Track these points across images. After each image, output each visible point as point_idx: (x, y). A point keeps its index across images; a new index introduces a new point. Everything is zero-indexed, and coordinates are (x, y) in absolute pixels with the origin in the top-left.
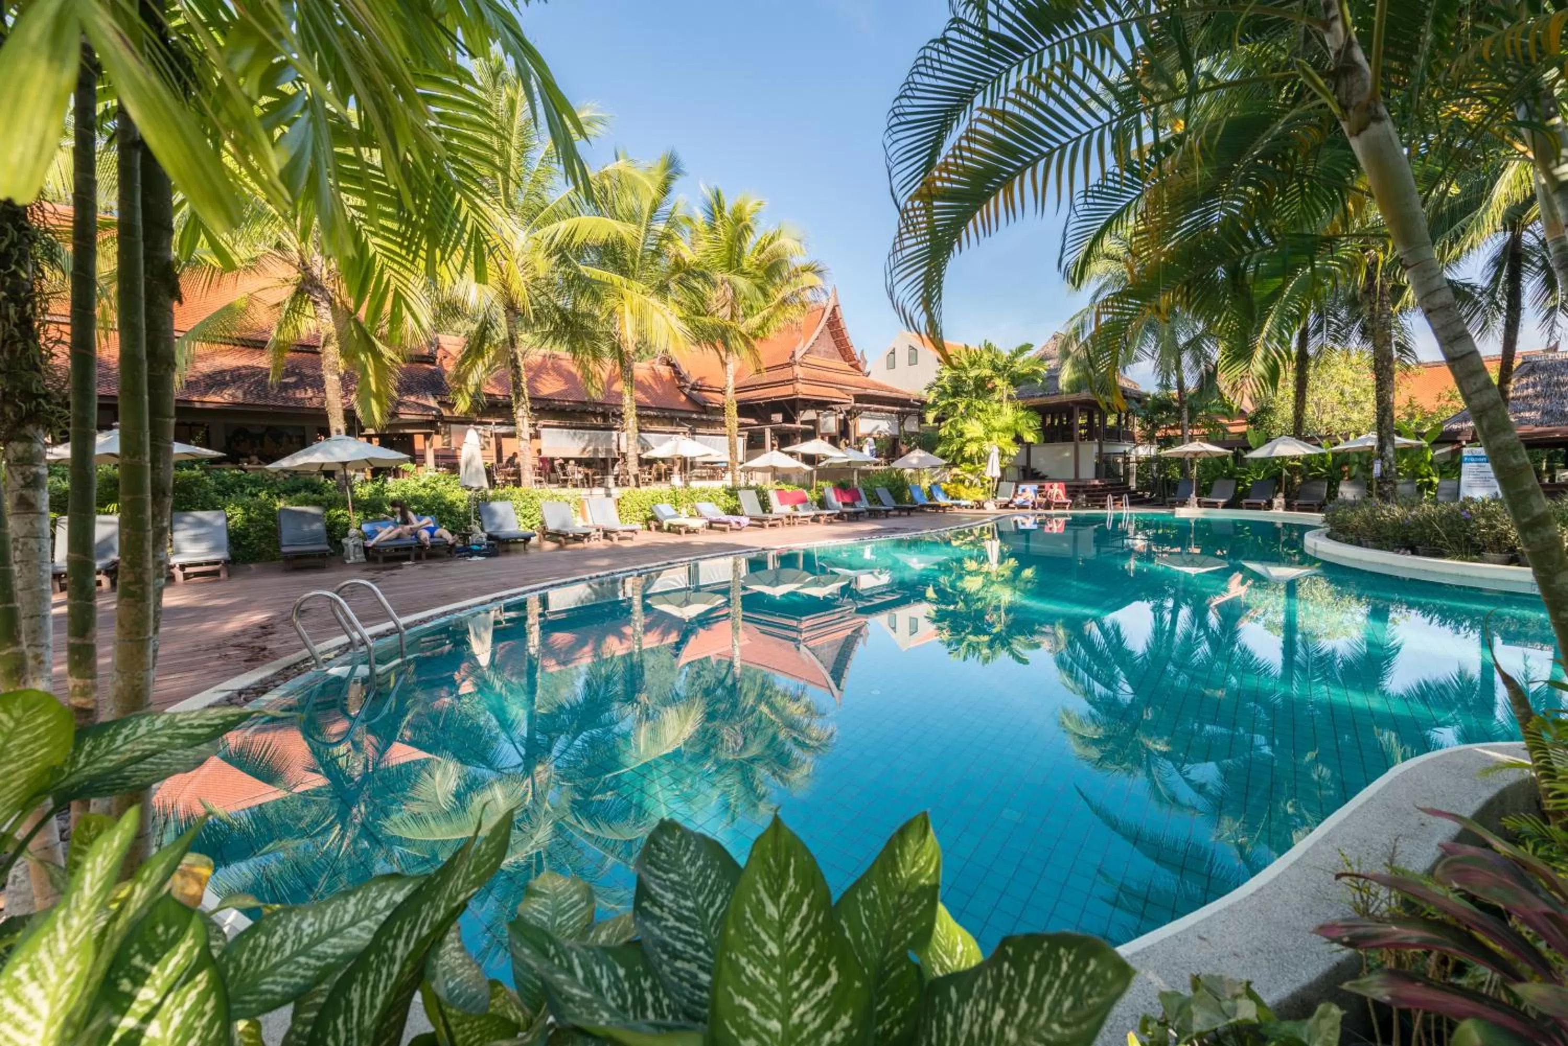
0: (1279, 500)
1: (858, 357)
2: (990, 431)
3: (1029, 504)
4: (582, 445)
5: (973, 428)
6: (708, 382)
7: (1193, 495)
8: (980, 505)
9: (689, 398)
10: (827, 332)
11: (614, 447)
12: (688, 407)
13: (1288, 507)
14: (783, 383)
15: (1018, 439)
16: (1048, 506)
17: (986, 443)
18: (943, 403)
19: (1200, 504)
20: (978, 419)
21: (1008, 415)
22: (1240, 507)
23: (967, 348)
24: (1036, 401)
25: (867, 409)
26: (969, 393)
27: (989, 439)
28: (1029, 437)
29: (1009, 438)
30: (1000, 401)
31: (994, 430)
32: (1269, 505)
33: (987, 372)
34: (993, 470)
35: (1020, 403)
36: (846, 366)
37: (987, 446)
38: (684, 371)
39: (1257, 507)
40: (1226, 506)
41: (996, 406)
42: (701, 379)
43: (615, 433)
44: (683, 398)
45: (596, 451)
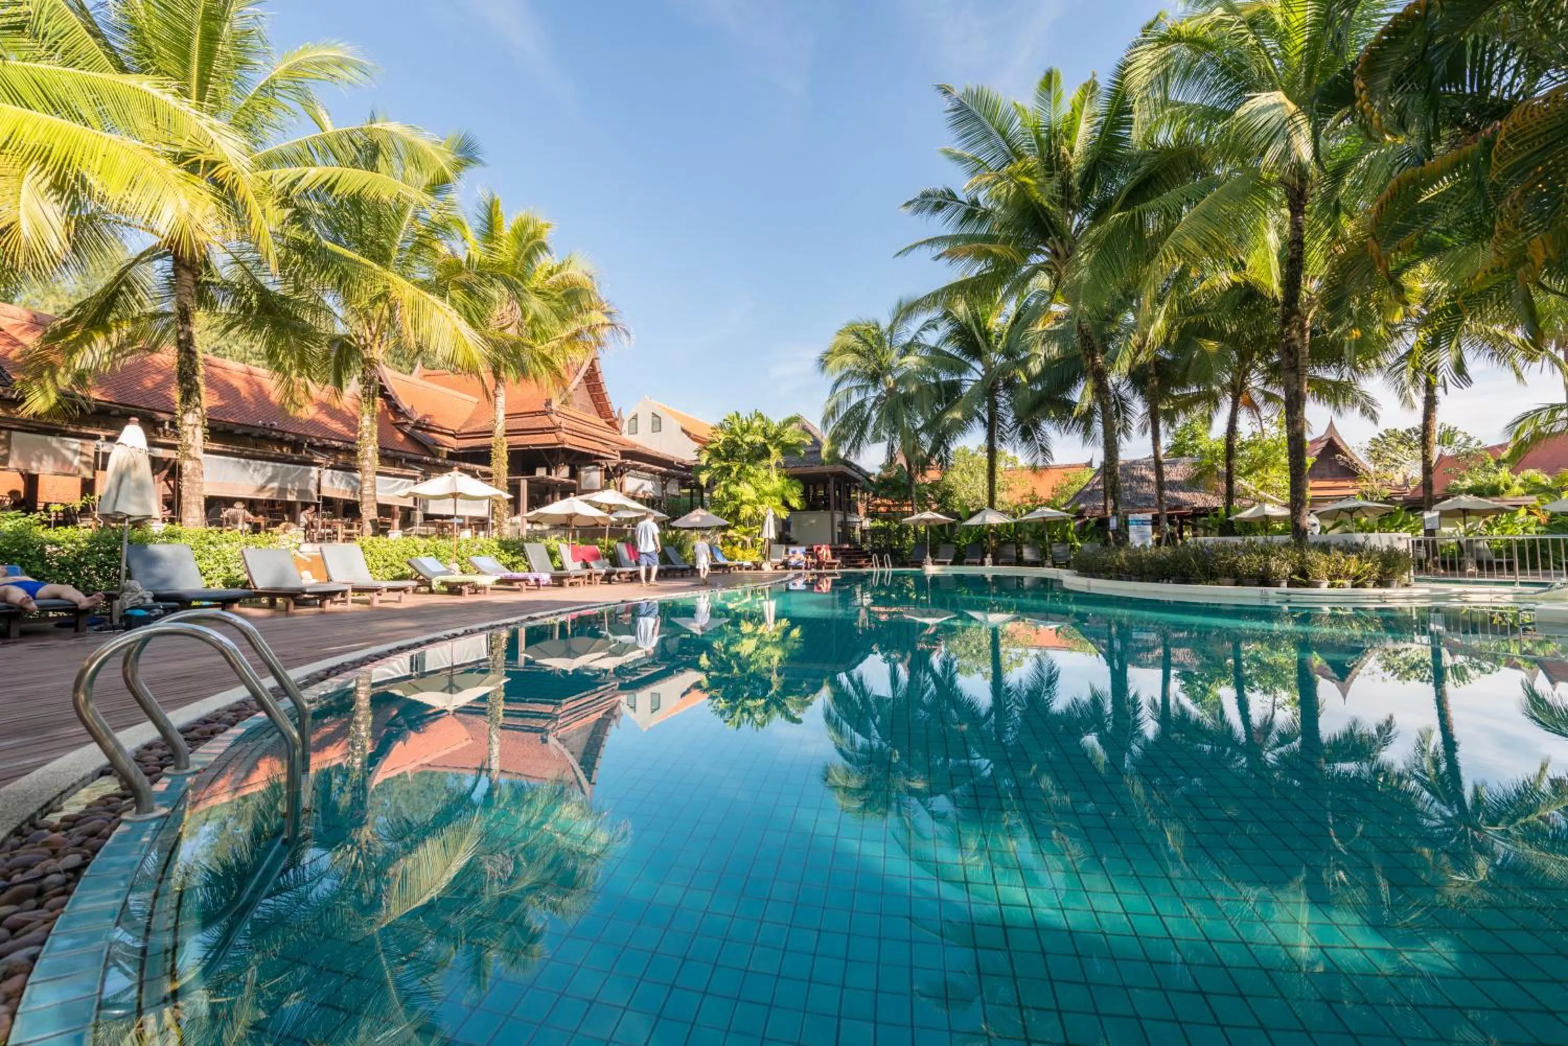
0: (988, 559)
1: (615, 415)
2: (762, 496)
3: (803, 565)
4: (260, 481)
5: (746, 491)
6: (438, 421)
7: (928, 556)
8: (758, 567)
9: (409, 437)
10: (584, 384)
11: (313, 488)
12: (410, 448)
13: (995, 563)
14: (542, 431)
15: (786, 503)
16: (819, 565)
17: (759, 507)
18: (715, 465)
19: (934, 563)
20: (750, 482)
21: (776, 482)
22: (961, 564)
23: (738, 415)
24: (798, 471)
25: (635, 468)
26: (741, 458)
27: (762, 503)
28: (795, 503)
29: (778, 502)
30: (768, 467)
31: (766, 494)
32: (982, 563)
33: (760, 439)
34: (770, 532)
35: (784, 471)
36: (602, 422)
37: (761, 509)
38: (405, 405)
39: (975, 564)
40: (952, 564)
41: (764, 472)
42: (427, 416)
43: (315, 470)
44: (401, 437)
45: (282, 491)
